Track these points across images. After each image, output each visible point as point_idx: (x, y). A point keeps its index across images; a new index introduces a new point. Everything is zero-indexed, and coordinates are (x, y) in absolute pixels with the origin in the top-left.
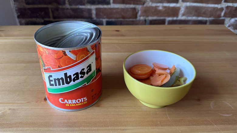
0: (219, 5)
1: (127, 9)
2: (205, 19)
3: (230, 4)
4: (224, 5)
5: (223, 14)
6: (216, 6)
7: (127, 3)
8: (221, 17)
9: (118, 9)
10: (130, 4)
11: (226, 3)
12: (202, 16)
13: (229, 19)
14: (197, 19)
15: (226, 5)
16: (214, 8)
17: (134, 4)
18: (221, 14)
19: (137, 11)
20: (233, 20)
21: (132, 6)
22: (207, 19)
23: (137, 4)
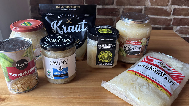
0: (169, 17)
1: (107, 19)
2: (159, 26)
3: (176, 17)
4: (172, 17)
5: (171, 23)
7: (107, 15)
8: (170, 25)
9: (101, 19)
10: (109, 16)
11: (173, 16)
12: (158, 25)
13: (176, 27)
14: (154, 26)
15: (174, 17)
16: (166, 19)
17: (111, 16)
18: (170, 23)
19: (113, 20)
20: (178, 27)
21: (110, 17)
22: (161, 26)
23: (114, 16)
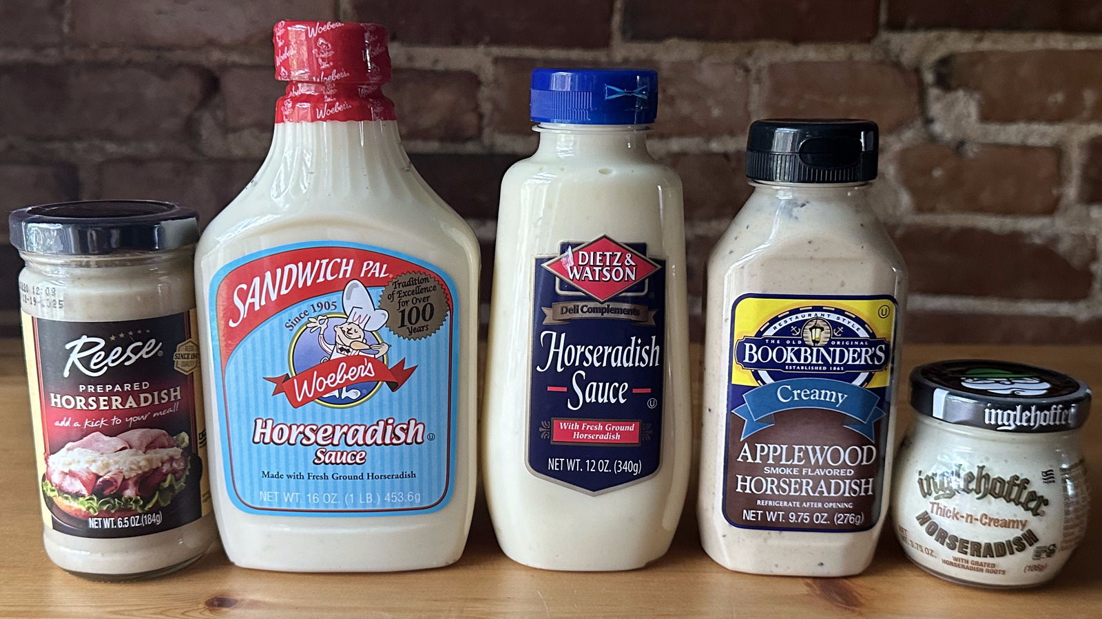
6: (1064, 309)
